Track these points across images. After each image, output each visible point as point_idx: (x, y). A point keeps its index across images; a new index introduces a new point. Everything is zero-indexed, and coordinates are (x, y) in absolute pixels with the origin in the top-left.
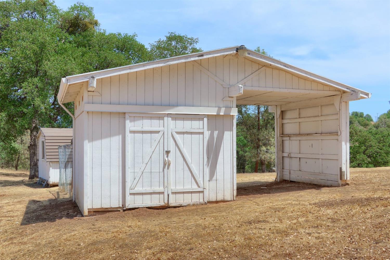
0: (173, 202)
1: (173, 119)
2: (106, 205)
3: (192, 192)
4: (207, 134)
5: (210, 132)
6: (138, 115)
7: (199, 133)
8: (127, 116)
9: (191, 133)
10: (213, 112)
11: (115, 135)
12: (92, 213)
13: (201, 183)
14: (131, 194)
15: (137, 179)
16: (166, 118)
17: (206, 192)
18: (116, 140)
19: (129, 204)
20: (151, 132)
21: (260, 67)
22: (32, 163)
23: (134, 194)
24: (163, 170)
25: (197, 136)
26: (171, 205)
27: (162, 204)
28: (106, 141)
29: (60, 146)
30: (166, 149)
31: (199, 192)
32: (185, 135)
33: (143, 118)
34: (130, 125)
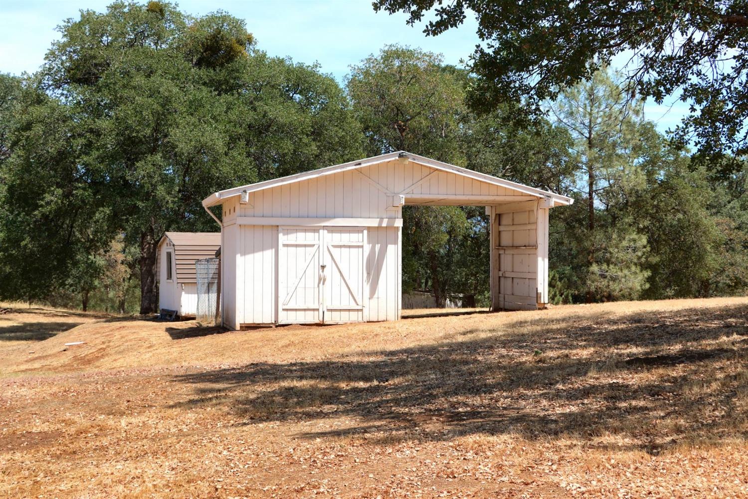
0: (327, 320)
1: (329, 231)
2: (258, 320)
3: (349, 310)
4: (367, 248)
5: (371, 245)
6: (292, 228)
7: (358, 247)
8: (280, 228)
9: (350, 247)
10: (374, 223)
11: (268, 248)
12: (244, 329)
13: (359, 301)
14: (284, 310)
15: (290, 294)
16: (321, 231)
17: (366, 311)
18: (269, 254)
19: (282, 321)
20: (305, 246)
21: (432, 171)
22: (146, 288)
23: (287, 310)
24: (318, 286)
25: (356, 250)
26: (326, 323)
27: (317, 321)
28: (258, 255)
29: (198, 260)
30: (321, 264)
31: (358, 310)
32: (343, 249)
33: (297, 231)
34: (283, 238)
